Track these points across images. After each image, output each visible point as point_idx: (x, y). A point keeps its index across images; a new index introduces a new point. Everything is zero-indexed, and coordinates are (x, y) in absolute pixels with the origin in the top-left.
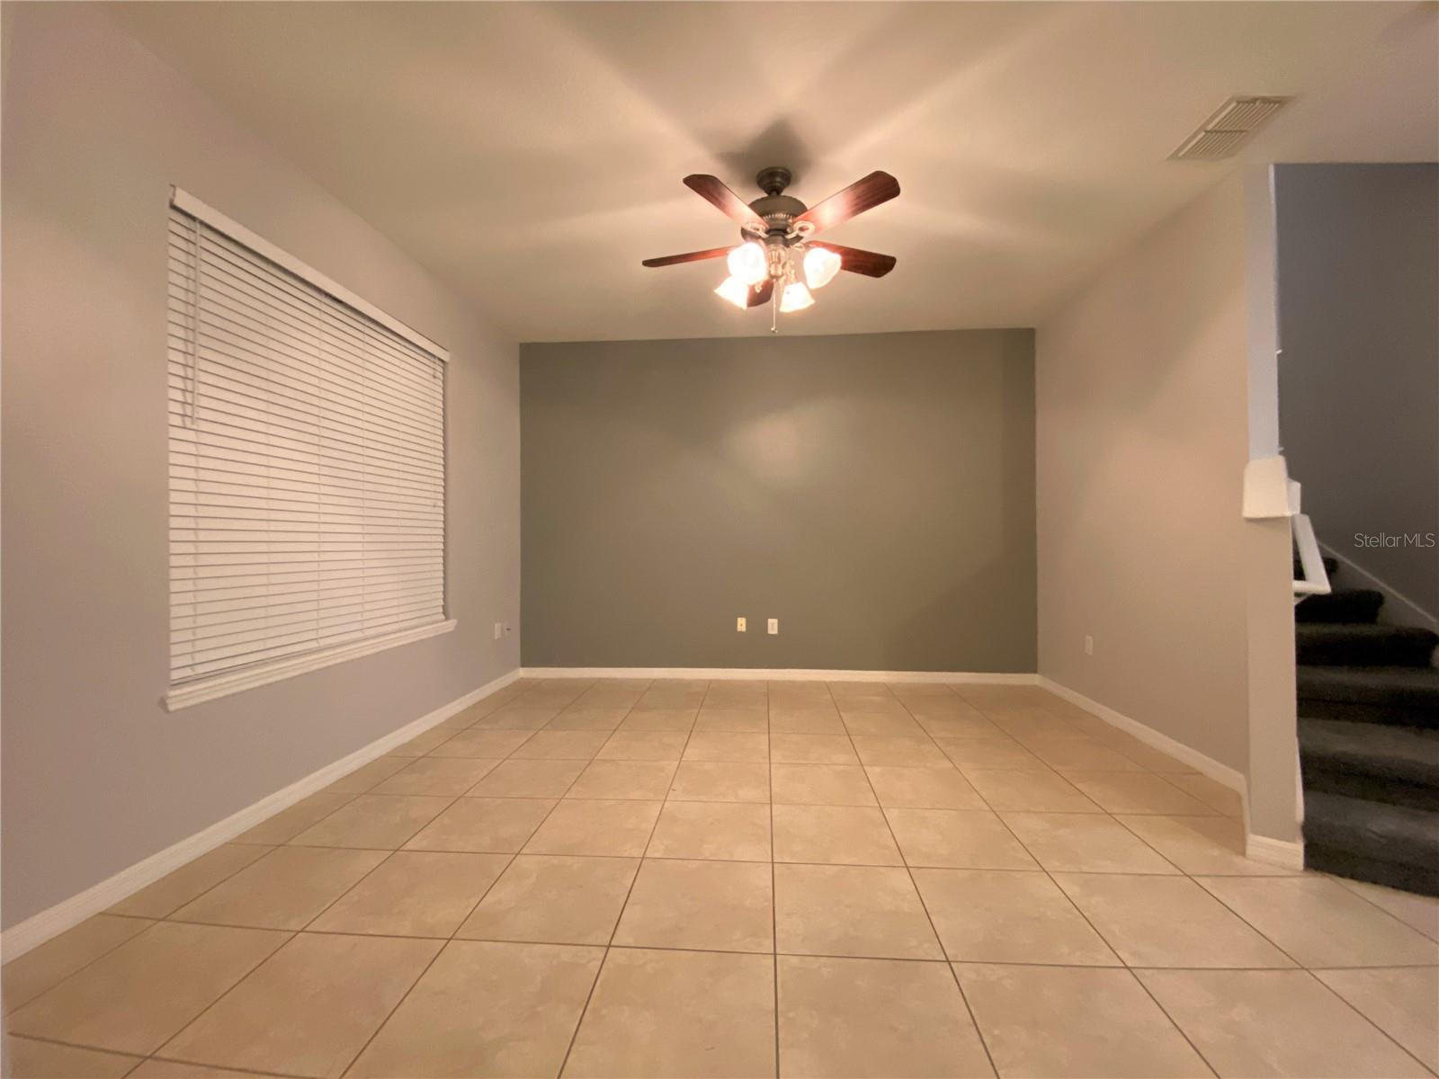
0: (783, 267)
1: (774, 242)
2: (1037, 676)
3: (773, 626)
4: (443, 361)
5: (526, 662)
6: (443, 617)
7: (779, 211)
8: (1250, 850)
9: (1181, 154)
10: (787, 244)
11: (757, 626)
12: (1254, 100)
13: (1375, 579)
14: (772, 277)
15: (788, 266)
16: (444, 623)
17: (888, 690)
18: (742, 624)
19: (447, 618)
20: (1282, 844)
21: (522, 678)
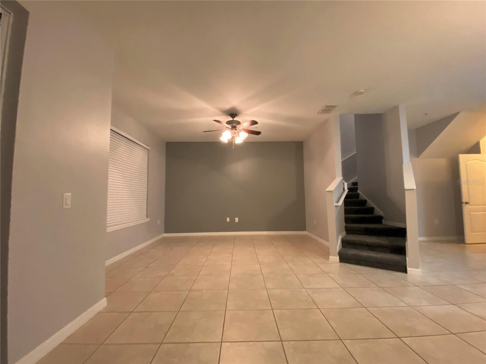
0: (235, 135)
1: (233, 129)
2: (306, 232)
3: (237, 220)
4: (148, 149)
5: (166, 232)
6: (146, 217)
7: (234, 123)
8: (330, 259)
9: (320, 113)
10: (236, 129)
11: (232, 220)
12: (329, 106)
13: (373, 204)
14: (233, 137)
15: (236, 134)
16: (146, 219)
17: (267, 236)
18: (228, 220)
19: (147, 217)
20: (335, 257)
21: (164, 237)
